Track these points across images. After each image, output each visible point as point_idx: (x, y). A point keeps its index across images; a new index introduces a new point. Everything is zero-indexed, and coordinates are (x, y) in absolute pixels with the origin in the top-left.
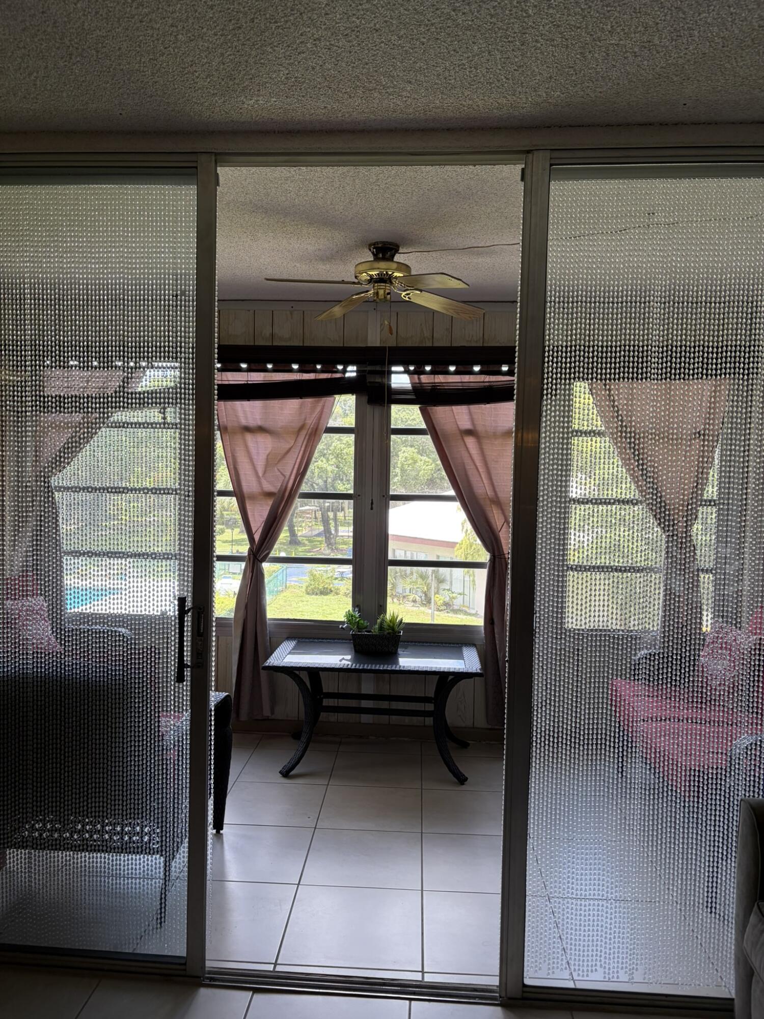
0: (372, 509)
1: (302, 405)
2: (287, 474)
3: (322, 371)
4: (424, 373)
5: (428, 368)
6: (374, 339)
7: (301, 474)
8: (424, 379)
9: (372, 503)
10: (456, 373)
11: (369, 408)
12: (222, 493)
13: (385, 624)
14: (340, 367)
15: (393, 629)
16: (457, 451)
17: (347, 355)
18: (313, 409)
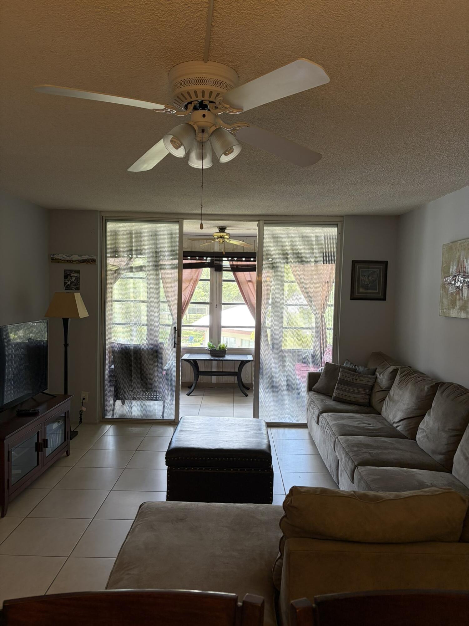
0: (216, 307)
1: (191, 272)
2: (187, 296)
3: (199, 260)
4: (234, 261)
5: (235, 259)
6: (217, 249)
7: (191, 295)
8: (234, 263)
9: (216, 306)
10: (245, 261)
11: (215, 273)
12: (163, 302)
13: (221, 347)
14: (205, 258)
15: (224, 348)
16: (245, 288)
17: (207, 254)
18: (195, 272)
